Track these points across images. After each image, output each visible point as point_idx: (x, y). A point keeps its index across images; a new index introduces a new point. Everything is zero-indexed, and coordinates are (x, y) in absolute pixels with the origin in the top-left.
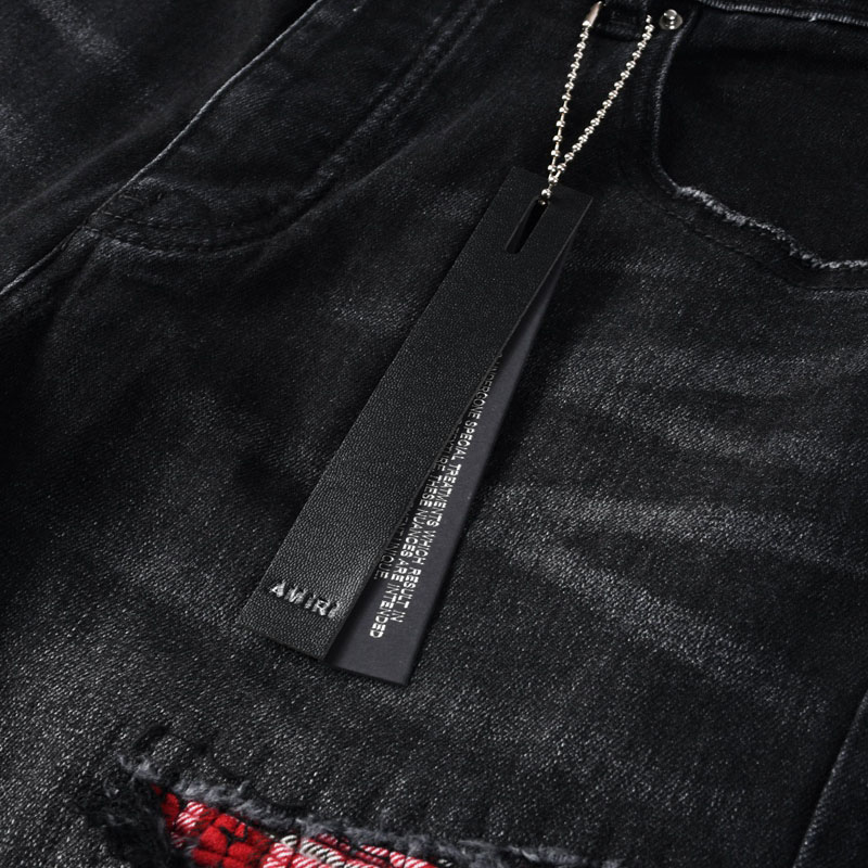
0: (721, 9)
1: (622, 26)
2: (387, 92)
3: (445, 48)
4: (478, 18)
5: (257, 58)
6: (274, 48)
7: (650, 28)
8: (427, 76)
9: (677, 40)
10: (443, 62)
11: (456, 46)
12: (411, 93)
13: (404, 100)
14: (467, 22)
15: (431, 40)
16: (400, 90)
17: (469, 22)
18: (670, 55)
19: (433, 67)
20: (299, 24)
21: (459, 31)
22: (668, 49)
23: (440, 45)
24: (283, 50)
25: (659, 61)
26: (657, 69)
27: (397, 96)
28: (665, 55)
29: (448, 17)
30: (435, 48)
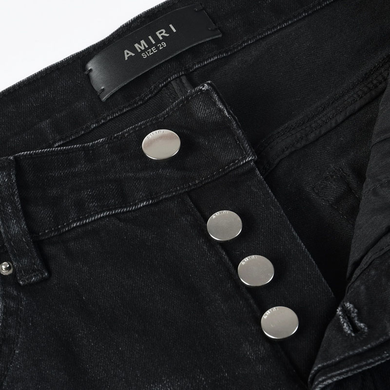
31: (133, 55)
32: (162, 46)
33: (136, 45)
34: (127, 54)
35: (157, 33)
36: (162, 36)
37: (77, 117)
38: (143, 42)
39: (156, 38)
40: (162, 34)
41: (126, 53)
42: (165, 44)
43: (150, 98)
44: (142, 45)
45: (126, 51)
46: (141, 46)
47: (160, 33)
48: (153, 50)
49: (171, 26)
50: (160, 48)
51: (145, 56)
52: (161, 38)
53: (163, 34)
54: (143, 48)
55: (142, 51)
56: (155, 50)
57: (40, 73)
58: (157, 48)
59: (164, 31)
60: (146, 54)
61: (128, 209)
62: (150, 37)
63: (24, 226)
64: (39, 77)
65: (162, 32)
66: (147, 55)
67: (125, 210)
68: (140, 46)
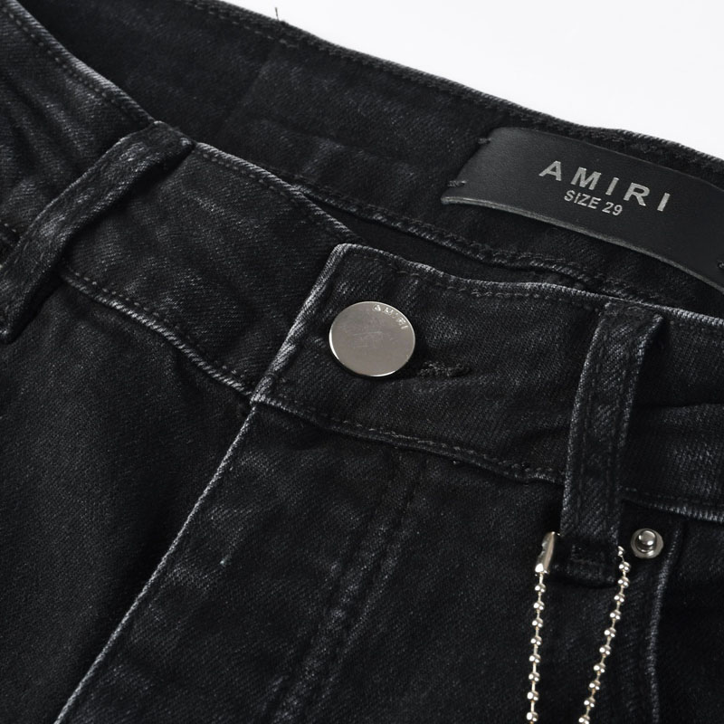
0: (712, 522)
1: (586, 566)
2: (285, 689)
3: (353, 612)
4: (391, 563)
5: (99, 658)
6: (120, 637)
7: (625, 567)
8: (334, 658)
9: (663, 581)
10: (354, 636)
11: (366, 610)
12: (318, 689)
13: (309, 702)
14: (377, 567)
15: (331, 602)
16: (300, 687)
17: (379, 567)
18: (658, 604)
19: (340, 643)
20: (149, 591)
21: (368, 583)
22: (653, 597)
23: (345, 608)
24: (135, 639)
25: (645, 617)
26: (644, 631)
27: (298, 697)
28: (651, 605)
29: (348, 562)
30: (338, 613)
31: (559, 179)
32: (612, 210)
33: (582, 171)
34: (555, 170)
35: (634, 186)
36: (633, 197)
37: (378, 183)
38: (596, 176)
39: (622, 189)
40: (635, 194)
41: (552, 166)
42: (621, 210)
43: (501, 266)
44: (590, 179)
45: (557, 164)
46: (586, 179)
47: (636, 190)
48: (592, 202)
49: (667, 196)
50: (605, 210)
51: (569, 197)
52: (627, 198)
53: (639, 197)
54: (583, 184)
55: (577, 188)
56: (593, 205)
57: (431, 78)
58: (602, 205)
59: (647, 191)
60: (575, 196)
61: (208, 368)
62: (616, 180)
63: (62, 236)
64: (422, 82)
65: (641, 191)
66: (574, 199)
67: (202, 364)
68: (583, 177)
